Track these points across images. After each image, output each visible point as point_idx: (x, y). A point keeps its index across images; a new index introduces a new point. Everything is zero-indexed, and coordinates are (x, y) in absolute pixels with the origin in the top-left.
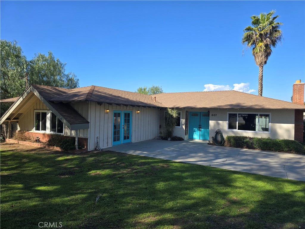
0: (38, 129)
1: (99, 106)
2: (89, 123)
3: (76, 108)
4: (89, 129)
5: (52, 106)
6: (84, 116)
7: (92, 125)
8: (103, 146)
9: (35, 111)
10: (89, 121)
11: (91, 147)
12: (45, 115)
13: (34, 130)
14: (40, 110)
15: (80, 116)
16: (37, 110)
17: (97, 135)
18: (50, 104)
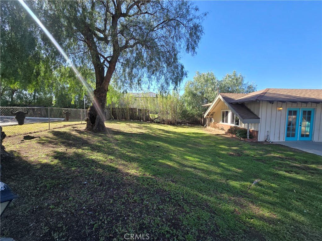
0: (223, 122)
1: (271, 105)
2: (259, 118)
3: (249, 107)
4: (260, 124)
5: (231, 106)
6: (255, 113)
7: (262, 120)
8: (274, 139)
9: (222, 110)
10: (260, 117)
11: (261, 138)
12: (227, 113)
13: (221, 123)
14: (225, 109)
15: (252, 113)
16: (223, 109)
17: (268, 129)
18: (230, 105)
